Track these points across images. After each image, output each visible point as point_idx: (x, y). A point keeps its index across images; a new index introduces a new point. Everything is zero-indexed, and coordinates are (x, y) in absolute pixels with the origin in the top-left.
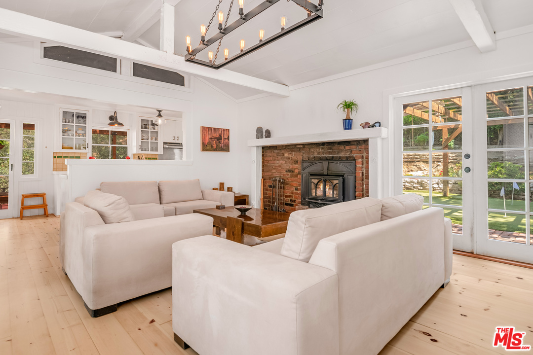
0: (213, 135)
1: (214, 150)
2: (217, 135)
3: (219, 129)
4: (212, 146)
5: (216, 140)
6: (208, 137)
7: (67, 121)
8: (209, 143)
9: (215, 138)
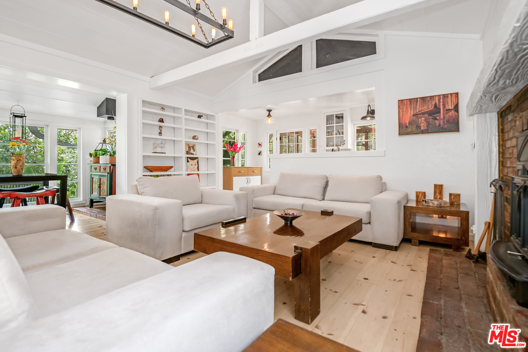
0: (419, 108)
1: (423, 132)
2: (430, 107)
3: (432, 97)
4: (418, 127)
5: (426, 115)
6: (410, 113)
7: (330, 123)
8: (411, 123)
9: (424, 113)
